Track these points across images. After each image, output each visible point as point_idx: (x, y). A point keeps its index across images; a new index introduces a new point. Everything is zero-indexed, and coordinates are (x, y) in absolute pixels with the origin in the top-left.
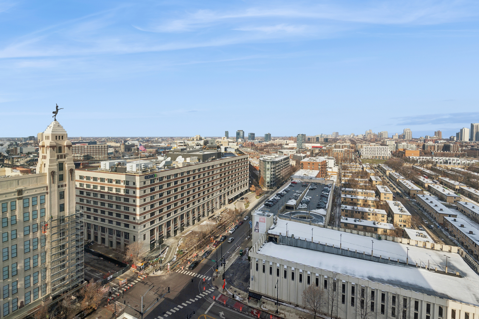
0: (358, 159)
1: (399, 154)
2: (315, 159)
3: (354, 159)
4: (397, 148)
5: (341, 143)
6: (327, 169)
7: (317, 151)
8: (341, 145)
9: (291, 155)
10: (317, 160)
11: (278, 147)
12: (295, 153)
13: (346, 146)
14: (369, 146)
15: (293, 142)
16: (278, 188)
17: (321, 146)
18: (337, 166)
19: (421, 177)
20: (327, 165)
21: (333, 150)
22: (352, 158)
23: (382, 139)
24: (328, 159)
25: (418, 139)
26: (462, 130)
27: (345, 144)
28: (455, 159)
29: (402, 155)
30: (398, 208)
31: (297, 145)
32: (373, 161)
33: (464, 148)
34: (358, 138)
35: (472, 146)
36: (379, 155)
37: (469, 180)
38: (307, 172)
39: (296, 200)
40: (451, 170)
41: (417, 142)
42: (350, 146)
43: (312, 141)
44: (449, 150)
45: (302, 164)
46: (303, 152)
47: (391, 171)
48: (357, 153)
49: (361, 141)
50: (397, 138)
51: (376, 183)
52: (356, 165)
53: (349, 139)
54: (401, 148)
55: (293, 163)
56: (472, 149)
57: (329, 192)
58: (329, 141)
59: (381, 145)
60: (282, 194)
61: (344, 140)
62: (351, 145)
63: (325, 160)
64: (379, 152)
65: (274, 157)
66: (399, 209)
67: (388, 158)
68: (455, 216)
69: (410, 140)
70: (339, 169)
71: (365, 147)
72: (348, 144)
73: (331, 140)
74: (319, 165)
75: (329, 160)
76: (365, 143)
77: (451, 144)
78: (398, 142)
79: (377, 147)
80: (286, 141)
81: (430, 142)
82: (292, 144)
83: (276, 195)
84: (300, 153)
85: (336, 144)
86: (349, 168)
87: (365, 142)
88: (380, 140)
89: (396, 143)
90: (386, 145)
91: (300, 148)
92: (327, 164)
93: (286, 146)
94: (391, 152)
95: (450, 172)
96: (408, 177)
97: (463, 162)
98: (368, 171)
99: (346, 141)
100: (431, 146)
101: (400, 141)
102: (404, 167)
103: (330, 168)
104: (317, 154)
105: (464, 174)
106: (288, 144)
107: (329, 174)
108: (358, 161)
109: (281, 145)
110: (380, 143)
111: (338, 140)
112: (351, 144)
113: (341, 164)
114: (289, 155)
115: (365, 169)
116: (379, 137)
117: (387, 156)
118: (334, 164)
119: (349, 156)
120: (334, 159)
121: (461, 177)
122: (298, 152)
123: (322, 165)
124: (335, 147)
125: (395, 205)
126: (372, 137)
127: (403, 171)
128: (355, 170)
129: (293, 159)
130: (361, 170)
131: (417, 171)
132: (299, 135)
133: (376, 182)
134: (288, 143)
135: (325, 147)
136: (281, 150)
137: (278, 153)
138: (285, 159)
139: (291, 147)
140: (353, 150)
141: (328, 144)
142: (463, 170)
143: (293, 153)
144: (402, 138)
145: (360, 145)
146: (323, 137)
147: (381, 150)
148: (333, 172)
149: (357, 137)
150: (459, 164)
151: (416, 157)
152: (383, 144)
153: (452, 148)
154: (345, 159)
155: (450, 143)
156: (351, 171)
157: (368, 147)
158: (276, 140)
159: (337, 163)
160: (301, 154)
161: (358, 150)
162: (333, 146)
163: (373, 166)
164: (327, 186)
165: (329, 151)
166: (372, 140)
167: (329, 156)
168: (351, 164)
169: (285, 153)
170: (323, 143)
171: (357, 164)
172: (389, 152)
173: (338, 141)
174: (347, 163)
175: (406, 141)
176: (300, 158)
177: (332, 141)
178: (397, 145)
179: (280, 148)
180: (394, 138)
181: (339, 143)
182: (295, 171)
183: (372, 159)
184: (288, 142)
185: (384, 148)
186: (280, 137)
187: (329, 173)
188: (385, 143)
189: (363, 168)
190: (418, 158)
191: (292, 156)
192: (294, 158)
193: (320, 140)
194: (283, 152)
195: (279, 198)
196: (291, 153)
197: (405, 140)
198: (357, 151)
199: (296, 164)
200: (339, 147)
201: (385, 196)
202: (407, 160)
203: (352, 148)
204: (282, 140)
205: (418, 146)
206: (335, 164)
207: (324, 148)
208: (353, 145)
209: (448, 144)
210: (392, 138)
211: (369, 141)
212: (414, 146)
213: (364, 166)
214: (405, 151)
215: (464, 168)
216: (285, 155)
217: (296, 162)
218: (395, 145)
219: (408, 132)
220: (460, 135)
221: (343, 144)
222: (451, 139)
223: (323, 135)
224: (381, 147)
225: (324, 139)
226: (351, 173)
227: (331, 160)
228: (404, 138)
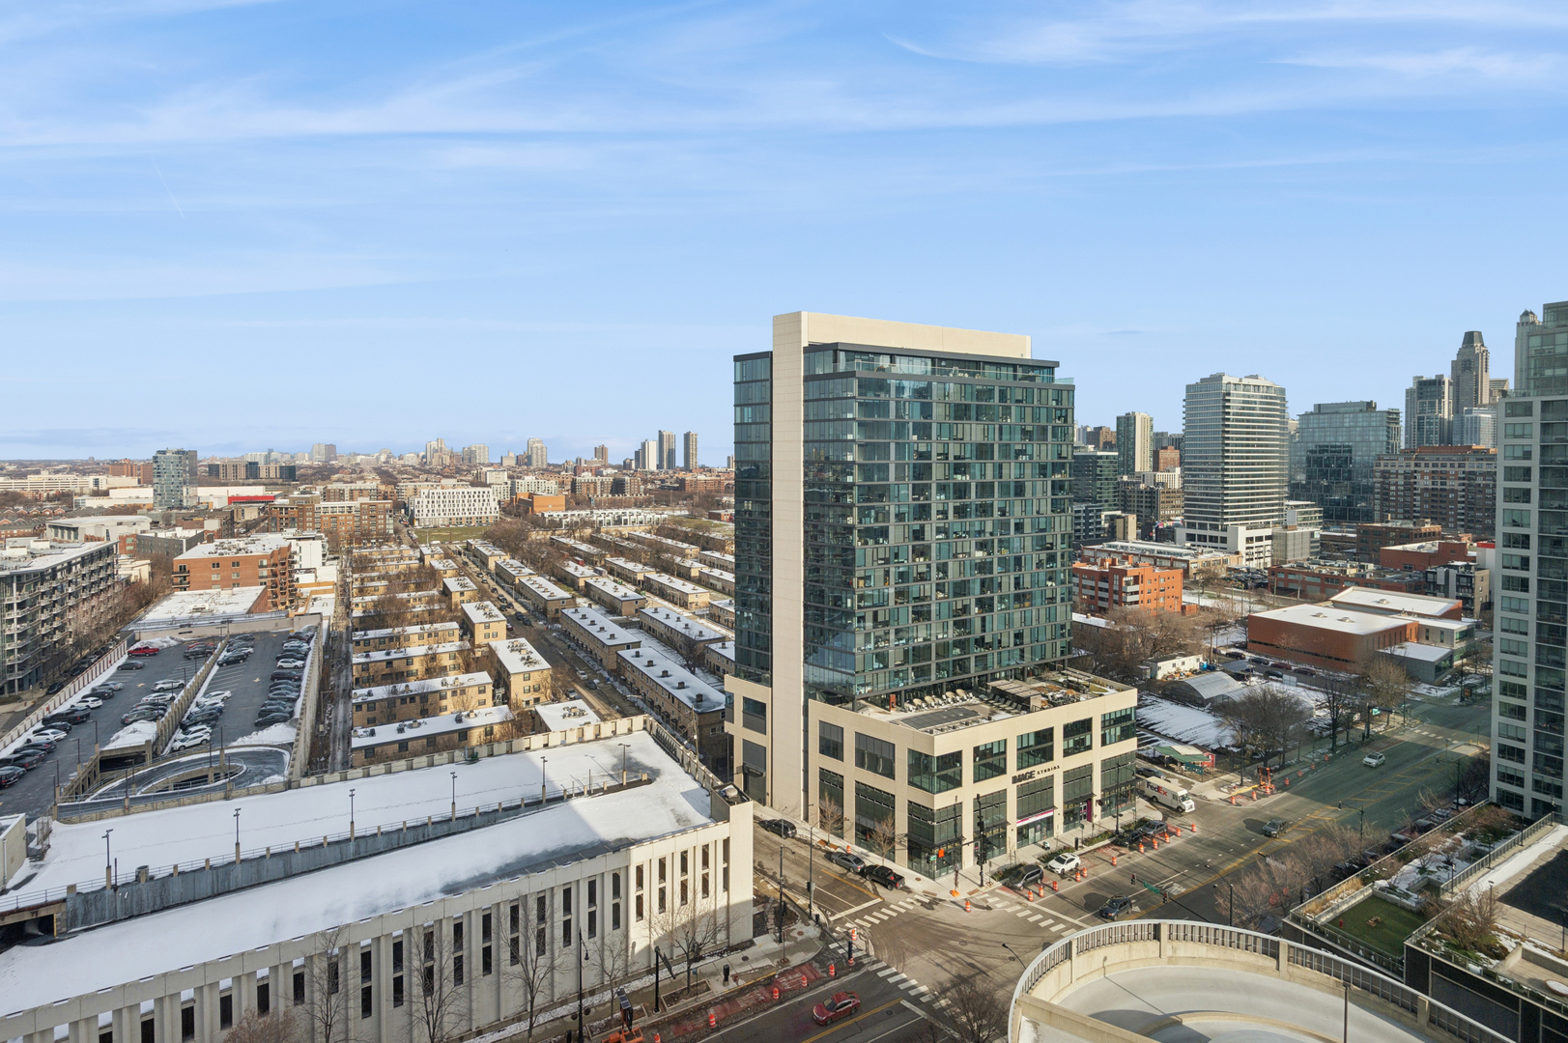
0: (405, 530)
1: (519, 508)
2: (242, 545)
3: (392, 531)
4: (513, 491)
5: (346, 482)
6: (296, 576)
7: (251, 514)
8: (347, 487)
9: (123, 539)
10: (251, 547)
11: (49, 505)
12: (146, 526)
13: (365, 493)
14: (439, 490)
15: (134, 481)
16: (54, 689)
17: (270, 494)
18: (336, 562)
19: (571, 563)
20: (294, 562)
21: (316, 506)
22: (385, 529)
23: (475, 466)
24: (299, 539)
25: (560, 466)
26: (643, 445)
27: (359, 485)
28: (635, 511)
29: (527, 512)
30: (520, 656)
31: (157, 494)
32: (448, 533)
33: (649, 486)
34: (403, 466)
35: (663, 481)
36: (467, 515)
37: (659, 558)
38: (206, 597)
39: (155, 720)
40: (628, 539)
41: (559, 473)
42: (378, 492)
43: (230, 477)
44: (623, 493)
45: (183, 569)
46: (187, 521)
47: (500, 556)
48: (403, 511)
49: (413, 475)
50: (513, 463)
51: (462, 598)
52: (401, 551)
53: (375, 469)
54: (522, 493)
55: (135, 573)
56: (662, 488)
57: (306, 655)
58: (302, 475)
59: (473, 484)
60: (77, 714)
61: (357, 472)
62: (383, 488)
63: (286, 544)
64: (467, 505)
65: (24, 552)
66: (523, 659)
67: (491, 521)
68: (637, 644)
69: (544, 470)
70: (342, 572)
71: (426, 491)
72: (372, 483)
73: (310, 472)
74: (262, 566)
75: (301, 543)
76: (427, 480)
77: (627, 478)
78: (515, 474)
79: (461, 490)
80: (96, 482)
81: (586, 474)
82: (126, 491)
83: (40, 725)
84: (169, 526)
85: (330, 487)
86: (378, 564)
87: (425, 476)
88: (469, 471)
89: (510, 477)
90: (485, 485)
91: (170, 508)
92: (296, 558)
93: (93, 503)
94: (499, 502)
95: (625, 543)
96: (542, 567)
97: (649, 516)
98: (437, 565)
99: (365, 474)
100: (588, 483)
101: (520, 472)
102: (532, 541)
103: (308, 571)
104: (250, 527)
105: (651, 544)
106: (106, 494)
107: (305, 591)
108: (406, 539)
109: (65, 498)
110: (470, 478)
111: (336, 471)
112: (383, 483)
113: (349, 552)
114: (114, 539)
115: (428, 560)
116: (466, 462)
117: (488, 514)
118: (324, 555)
119: (376, 525)
120: (320, 538)
121: (646, 552)
122: (162, 524)
123: (275, 565)
124: (326, 495)
125: (512, 650)
126: (447, 461)
127: (530, 552)
128: (397, 566)
129: (135, 555)
130: (415, 564)
131: (562, 548)
132: (164, 452)
133: (462, 594)
134: (103, 487)
135: (285, 496)
136: (63, 521)
137: (50, 533)
138: (86, 560)
139: (123, 502)
140: (388, 504)
141: (296, 487)
142: (648, 536)
143: (136, 530)
144: (526, 464)
145: (411, 486)
146: (276, 461)
147: (473, 500)
148: (319, 584)
149: (402, 462)
150: (641, 523)
151: (557, 514)
152: (478, 482)
153: (627, 488)
154: (362, 535)
155: (625, 474)
156: (383, 572)
157: (435, 491)
158: (32, 478)
159: (332, 552)
160: (178, 529)
161: (404, 504)
162: (318, 493)
163: (453, 547)
164: (298, 637)
165: (302, 510)
166: (447, 470)
167: (304, 528)
168: (385, 548)
169: (91, 532)
170: (276, 484)
171: (404, 546)
172: (494, 505)
173: (335, 477)
174: (371, 547)
175: (533, 471)
176: (176, 546)
177: (314, 474)
178: (513, 484)
179: (60, 511)
180: (506, 463)
181: (339, 480)
182: (148, 604)
183: (447, 528)
184: (105, 482)
185: (482, 494)
186: (61, 462)
187: (303, 590)
188: (483, 480)
189: (422, 559)
190: (562, 514)
191: (129, 541)
192: (141, 547)
193: (263, 474)
194: (75, 529)
195: (62, 735)
196: (124, 530)
197: (532, 468)
198: (401, 505)
199: (151, 575)
200: (340, 495)
201: (487, 631)
202: (539, 523)
203: (385, 498)
204: (71, 477)
205: (562, 484)
206: (328, 556)
207: (279, 502)
208: (389, 489)
209: (621, 477)
210: (501, 464)
211: (438, 474)
212: (552, 484)
213: (426, 550)
214: (533, 498)
215: (650, 532)
216: (89, 539)
217: (152, 565)
218: (509, 482)
219: (537, 448)
220: (640, 455)
221: (353, 486)
222: (626, 466)
223: (274, 455)
224: (472, 490)
225: (281, 467)
226: (383, 579)
227: (311, 541)
228: (529, 463)
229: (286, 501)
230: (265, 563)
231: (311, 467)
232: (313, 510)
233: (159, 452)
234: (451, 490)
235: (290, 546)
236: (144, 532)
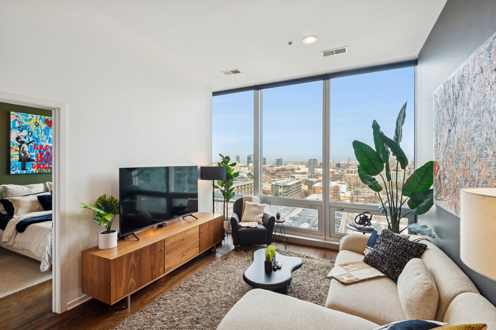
5: (353, 168)
6: (340, 194)
8: (353, 170)
9: (303, 180)
11: (290, 171)
12: (307, 177)
15: (305, 166)
16: (291, 212)
17: (334, 171)
18: (350, 191)
20: (339, 190)
21: (345, 175)
23: (395, 164)
24: (341, 184)
27: (357, 169)
31: (309, 169)
38: (319, 196)
39: (309, 223)
45: (314, 188)
46: (315, 177)
52: (369, 190)
55: (305, 188)
57: (342, 216)
58: (342, 166)
59: (394, 171)
60: (295, 218)
63: (337, 185)
64: (392, 177)
65: (286, 181)
67: (401, 183)
70: (352, 194)
75: (341, 185)
78: (411, 167)
80: (298, 166)
82: (304, 169)
83: (289, 219)
84: (312, 178)
85: (349, 170)
86: (362, 193)
88: (393, 166)
91: (312, 173)
92: (340, 189)
93: (298, 171)
98: (381, 196)
103: (343, 193)
106: (300, 169)
107: (342, 198)
109: (292, 170)
110: (393, 168)
111: (350, 165)
113: (354, 189)
114: (301, 180)
116: (392, 163)
117: (400, 181)
120: (346, 184)
122: (310, 177)
123: (335, 190)
124: (348, 172)
128: (368, 195)
129: (305, 184)
130: (373, 195)
132: (311, 160)
134: (299, 168)
135: (337, 172)
136: (292, 175)
137: (290, 177)
138: (297, 184)
139: (303, 172)
141: (340, 169)
143: (305, 178)
146: (335, 162)
148: (345, 197)
154: (357, 184)
156: (364, 196)
158: (287, 165)
159: (349, 188)
160: (314, 179)
162: (346, 171)
165: (341, 176)
167: (342, 181)
168: (364, 189)
169: (297, 178)
170: (335, 168)
172: (402, 178)
173: (350, 167)
174: (360, 188)
176: (312, 183)
177: (345, 166)
179: (292, 173)
182: (307, 196)
184: (300, 166)
186: (292, 162)
191: (304, 180)
192: (307, 182)
193: (332, 165)
194: (294, 177)
195: (293, 222)
196: (303, 178)
199: (308, 189)
200: (352, 172)
204: (294, 165)
206: (348, 189)
207: (336, 173)
216: (297, 179)
217: (308, 187)
221: (355, 169)
223: (335, 160)
225: (336, 164)
226: (364, 198)
227: (344, 185)
229: (337, 173)
230: (332, 189)
231: (344, 164)
232: (344, 176)
233: (310, 160)
235: (338, 185)
236: (307, 179)
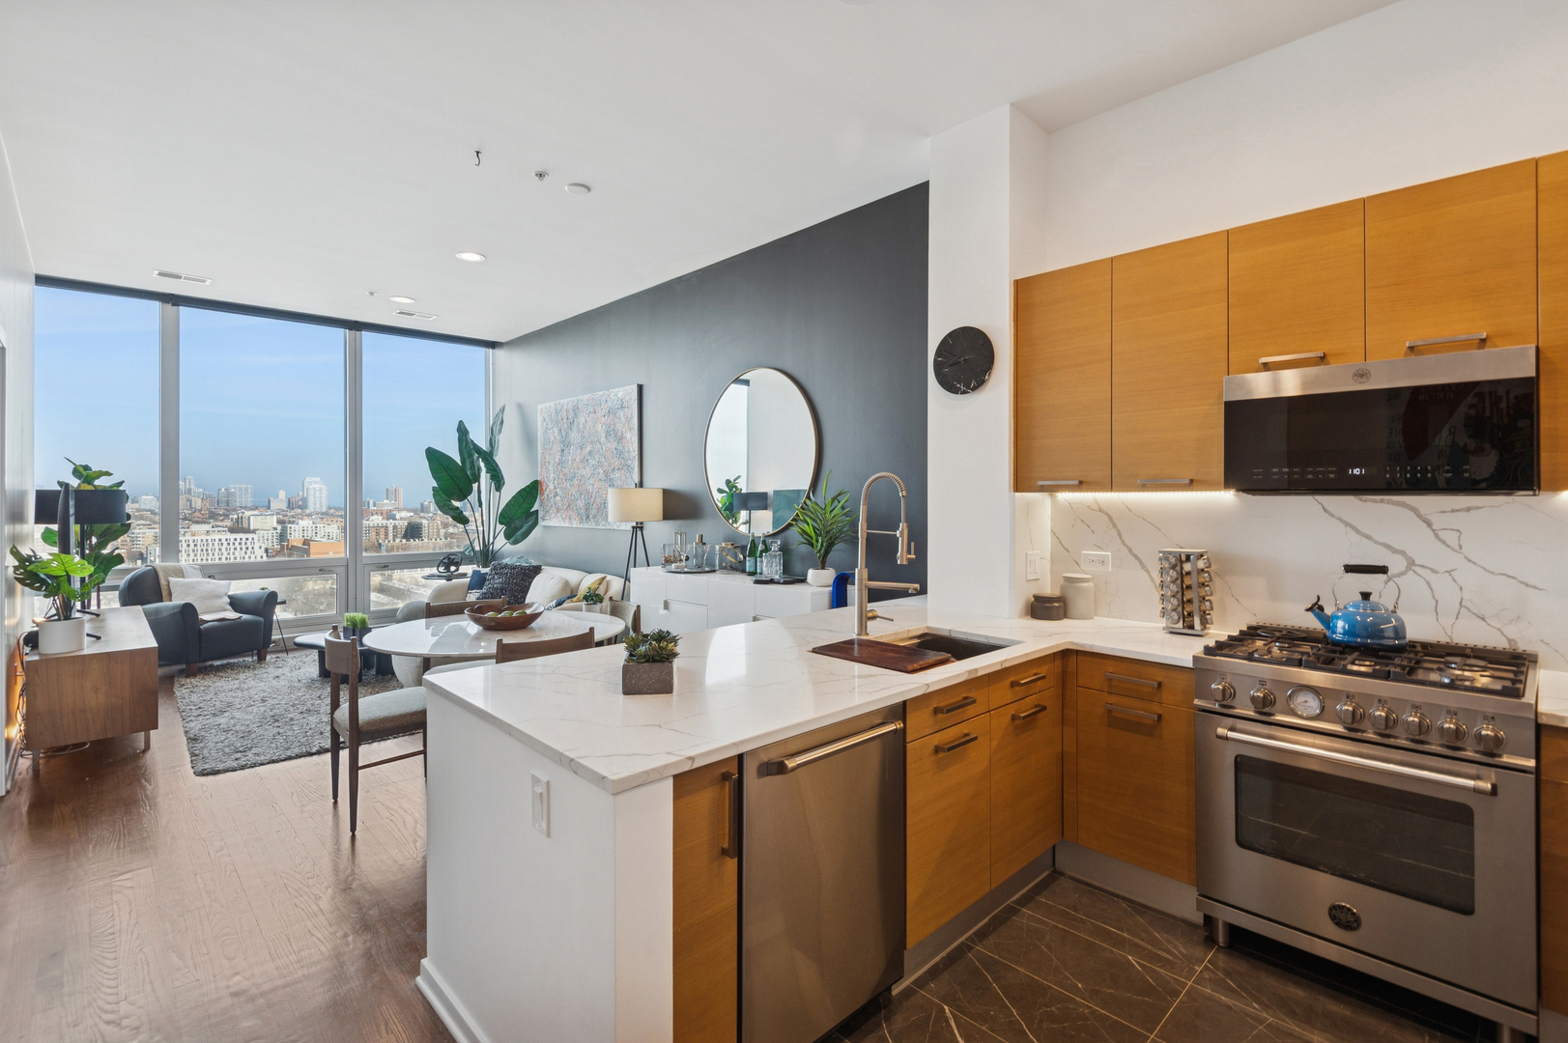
4: (283, 537)
14: (188, 537)
23: (235, 510)
49: (151, 520)
50: (284, 506)
54: (295, 537)
59: (232, 530)
64: (225, 554)
69: (322, 514)
77: (425, 522)
78: (286, 519)
79: (217, 537)
81: (375, 517)
88: (226, 516)
89: (280, 522)
90: (248, 531)
94: (266, 550)
100: (377, 528)
101: (293, 517)
110: (228, 523)
116: (223, 505)
126: (198, 503)
144: (300, 507)
147: (232, 547)
152: (238, 528)
153: (425, 532)
155: (422, 517)
161: (141, 554)
166: (197, 514)
172: (262, 551)
175: (310, 515)
178: (284, 530)
180: (274, 506)
185: (244, 541)
188: (245, 525)
197: (308, 511)
209: (418, 520)
210: (269, 508)
211: (185, 520)
214: (309, 545)
218: (279, 527)
219: (315, 489)
224: (232, 536)
228: (303, 507)
234: (204, 537)
